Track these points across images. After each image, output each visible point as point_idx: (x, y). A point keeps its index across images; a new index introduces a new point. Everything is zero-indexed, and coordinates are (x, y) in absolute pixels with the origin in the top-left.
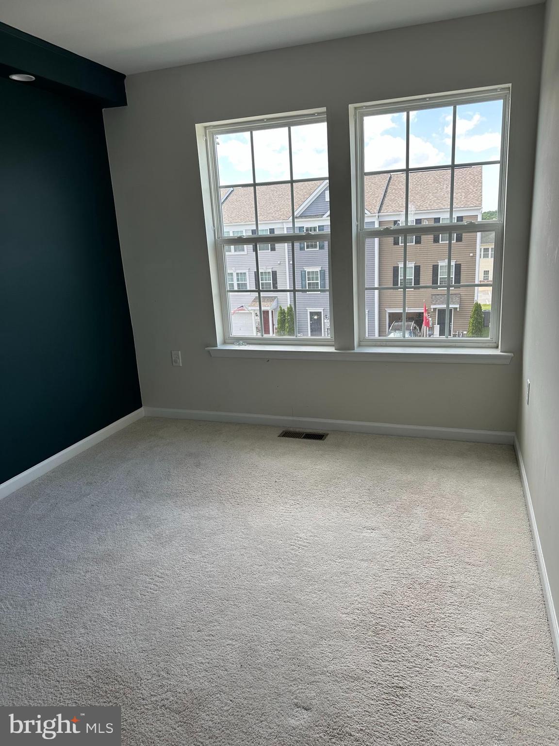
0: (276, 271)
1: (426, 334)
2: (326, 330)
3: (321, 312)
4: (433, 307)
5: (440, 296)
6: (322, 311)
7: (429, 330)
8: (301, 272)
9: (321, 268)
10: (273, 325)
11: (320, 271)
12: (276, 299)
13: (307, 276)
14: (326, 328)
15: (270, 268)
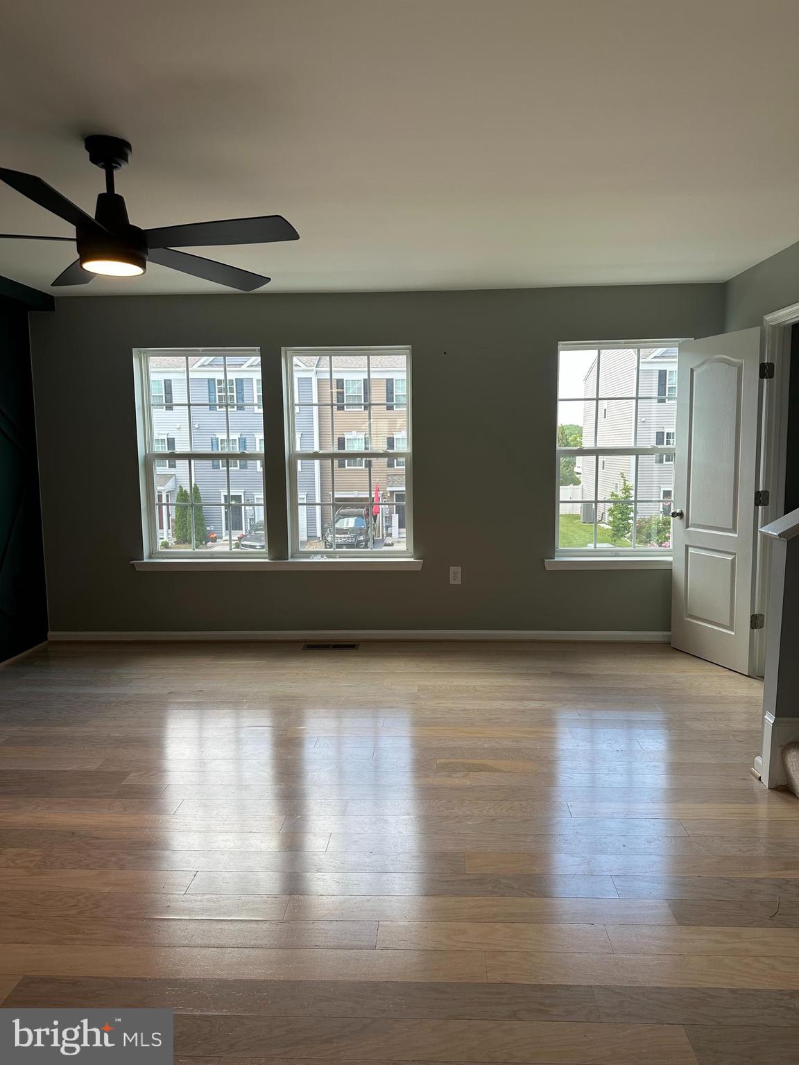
0: (174, 439)
1: (382, 526)
2: (249, 521)
3: (241, 496)
4: (389, 489)
5: (398, 477)
6: (242, 494)
7: (386, 521)
8: (212, 439)
9: (241, 435)
10: (169, 515)
11: (239, 439)
12: (174, 477)
13: (220, 446)
14: (249, 517)
15: (164, 434)
